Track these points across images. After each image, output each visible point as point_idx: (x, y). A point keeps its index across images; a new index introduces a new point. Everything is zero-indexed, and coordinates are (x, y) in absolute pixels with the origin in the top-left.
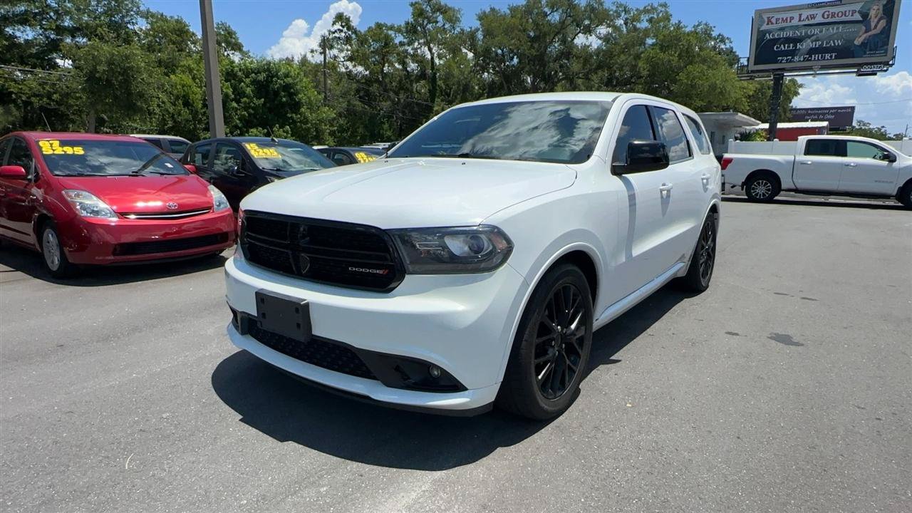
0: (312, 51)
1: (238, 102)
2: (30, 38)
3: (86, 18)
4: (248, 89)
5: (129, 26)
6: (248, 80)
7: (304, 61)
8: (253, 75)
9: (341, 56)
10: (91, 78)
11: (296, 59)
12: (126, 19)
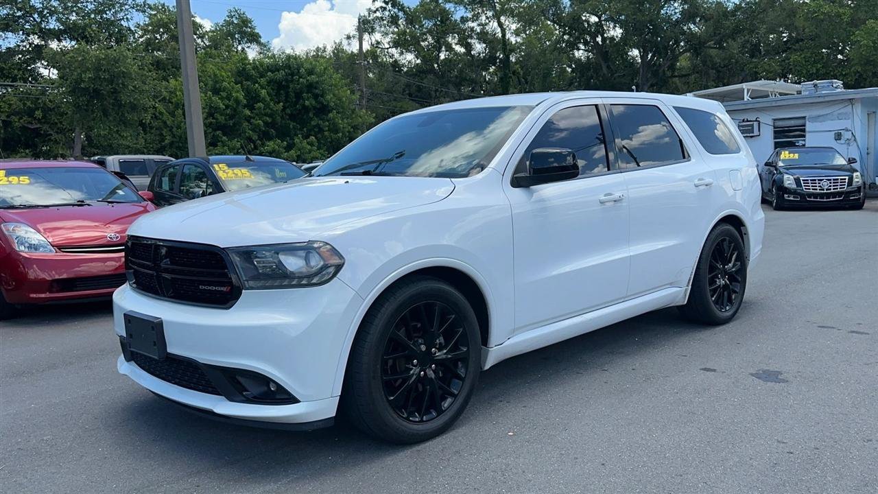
0: (349, 37)
1: (252, 108)
2: (12, 46)
3: (73, 17)
4: (264, 92)
5: (122, 22)
6: (263, 81)
7: (338, 51)
8: (269, 73)
9: (386, 42)
10: (75, 90)
11: (329, 49)
12: (120, 15)
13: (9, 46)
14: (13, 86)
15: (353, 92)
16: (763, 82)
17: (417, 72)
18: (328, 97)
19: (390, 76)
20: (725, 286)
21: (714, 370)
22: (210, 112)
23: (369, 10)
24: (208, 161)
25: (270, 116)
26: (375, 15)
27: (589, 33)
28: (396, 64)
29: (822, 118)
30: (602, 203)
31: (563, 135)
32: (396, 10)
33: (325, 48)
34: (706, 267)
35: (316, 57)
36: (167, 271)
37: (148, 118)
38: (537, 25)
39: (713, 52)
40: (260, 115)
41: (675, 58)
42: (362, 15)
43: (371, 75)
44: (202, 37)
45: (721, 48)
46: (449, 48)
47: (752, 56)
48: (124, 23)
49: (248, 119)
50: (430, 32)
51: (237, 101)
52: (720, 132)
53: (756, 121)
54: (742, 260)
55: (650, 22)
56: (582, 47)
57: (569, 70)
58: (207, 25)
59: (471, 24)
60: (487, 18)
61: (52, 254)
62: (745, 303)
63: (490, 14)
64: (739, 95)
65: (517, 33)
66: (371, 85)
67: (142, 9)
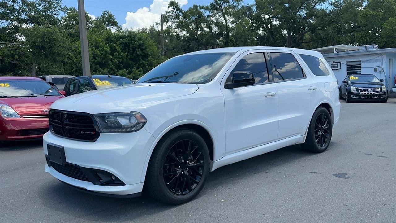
0: (157, 24)
1: (112, 54)
2: (5, 26)
3: (33, 14)
4: (118, 48)
5: (55, 16)
6: (118, 42)
7: (152, 29)
8: (121, 39)
9: (174, 26)
10: (33, 46)
11: (148, 29)
12: (54, 13)
13: (4, 26)
14: (5, 44)
15: (159, 48)
16: (342, 45)
17: (187, 40)
18: (148, 50)
19: (175, 41)
20: (322, 135)
21: (316, 173)
22: (94, 56)
23: (166, 12)
24: (91, 77)
25: (121, 58)
26: (169, 14)
27: (265, 23)
28: (178, 36)
29: (368, 61)
30: (266, 96)
31: (250, 66)
32: (178, 12)
33: (146, 28)
34: (313, 126)
35: (142, 32)
36: (67, 125)
37: (66, 59)
38: (242, 19)
39: (320, 32)
40: (117, 58)
41: (303, 34)
42: (163, 14)
43: (167, 41)
44: (91, 23)
45: (324, 30)
46: (202, 29)
47: (338, 34)
48: (56, 16)
49: (111, 60)
50: (193, 22)
51: (106, 51)
52: (321, 67)
53: (339, 62)
54: (330, 123)
55: (292, 18)
56: (261, 29)
57: (256, 39)
58: (94, 18)
59: (212, 19)
60: (219, 16)
61: (19, 118)
62: (332, 143)
63: (220, 14)
64: (331, 51)
65: (232, 23)
66: (167, 45)
67: (64, 10)
